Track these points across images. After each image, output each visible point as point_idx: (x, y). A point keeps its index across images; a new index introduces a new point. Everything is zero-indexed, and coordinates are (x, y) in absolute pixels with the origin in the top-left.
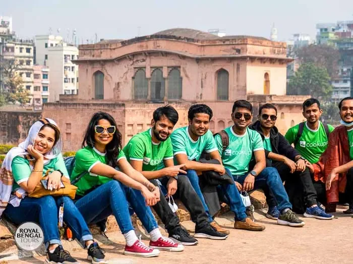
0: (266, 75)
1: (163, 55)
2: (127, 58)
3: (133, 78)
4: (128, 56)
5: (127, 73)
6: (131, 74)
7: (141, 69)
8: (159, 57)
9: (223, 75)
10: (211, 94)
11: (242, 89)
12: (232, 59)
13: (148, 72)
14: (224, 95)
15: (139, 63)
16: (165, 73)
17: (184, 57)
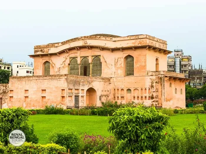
0: (157, 60)
1: (89, 49)
2: (65, 52)
3: (69, 64)
4: (66, 50)
5: (65, 61)
6: (68, 61)
7: (74, 58)
8: (87, 50)
9: (129, 59)
10: (121, 72)
11: (144, 67)
12: (136, 48)
13: (79, 60)
14: (130, 72)
15: (72, 54)
16: (90, 60)
17: (103, 49)
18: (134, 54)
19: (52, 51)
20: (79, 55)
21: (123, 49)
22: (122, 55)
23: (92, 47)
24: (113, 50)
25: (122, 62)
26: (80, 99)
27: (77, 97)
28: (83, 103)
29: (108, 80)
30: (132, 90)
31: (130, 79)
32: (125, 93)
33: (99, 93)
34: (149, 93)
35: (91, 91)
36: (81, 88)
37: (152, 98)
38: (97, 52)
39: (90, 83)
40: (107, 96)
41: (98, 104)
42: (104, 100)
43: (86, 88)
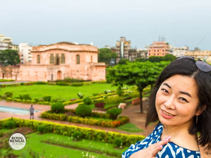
0: (92, 56)
2: (48, 51)
3: (50, 57)
6: (49, 55)
7: (52, 54)
8: (58, 50)
9: (78, 56)
10: (74, 62)
11: (84, 61)
12: (81, 51)
13: (55, 56)
14: (78, 62)
15: (51, 52)
16: (60, 56)
17: (66, 51)
18: (80, 54)
19: (41, 49)
20: (55, 53)
21: (75, 51)
22: (75, 54)
23: (60, 50)
24: (71, 52)
25: (75, 58)
26: (54, 76)
27: (52, 75)
28: (55, 79)
29: (68, 66)
30: (79, 71)
31: (78, 66)
32: (76, 72)
33: (63, 73)
34: (87, 72)
35: (59, 72)
36: (54, 71)
37: (88, 75)
38: (63, 52)
39: (58, 68)
40: (68, 74)
41: (63, 78)
42: (66, 76)
43: (57, 71)
